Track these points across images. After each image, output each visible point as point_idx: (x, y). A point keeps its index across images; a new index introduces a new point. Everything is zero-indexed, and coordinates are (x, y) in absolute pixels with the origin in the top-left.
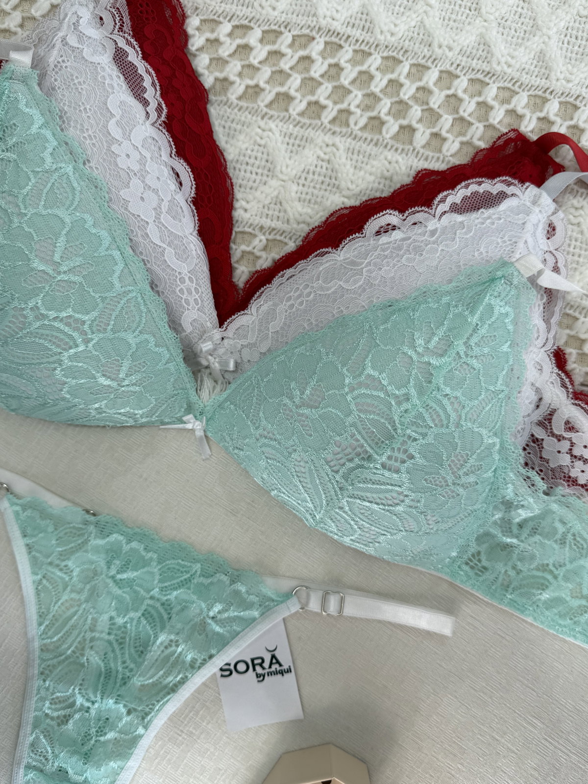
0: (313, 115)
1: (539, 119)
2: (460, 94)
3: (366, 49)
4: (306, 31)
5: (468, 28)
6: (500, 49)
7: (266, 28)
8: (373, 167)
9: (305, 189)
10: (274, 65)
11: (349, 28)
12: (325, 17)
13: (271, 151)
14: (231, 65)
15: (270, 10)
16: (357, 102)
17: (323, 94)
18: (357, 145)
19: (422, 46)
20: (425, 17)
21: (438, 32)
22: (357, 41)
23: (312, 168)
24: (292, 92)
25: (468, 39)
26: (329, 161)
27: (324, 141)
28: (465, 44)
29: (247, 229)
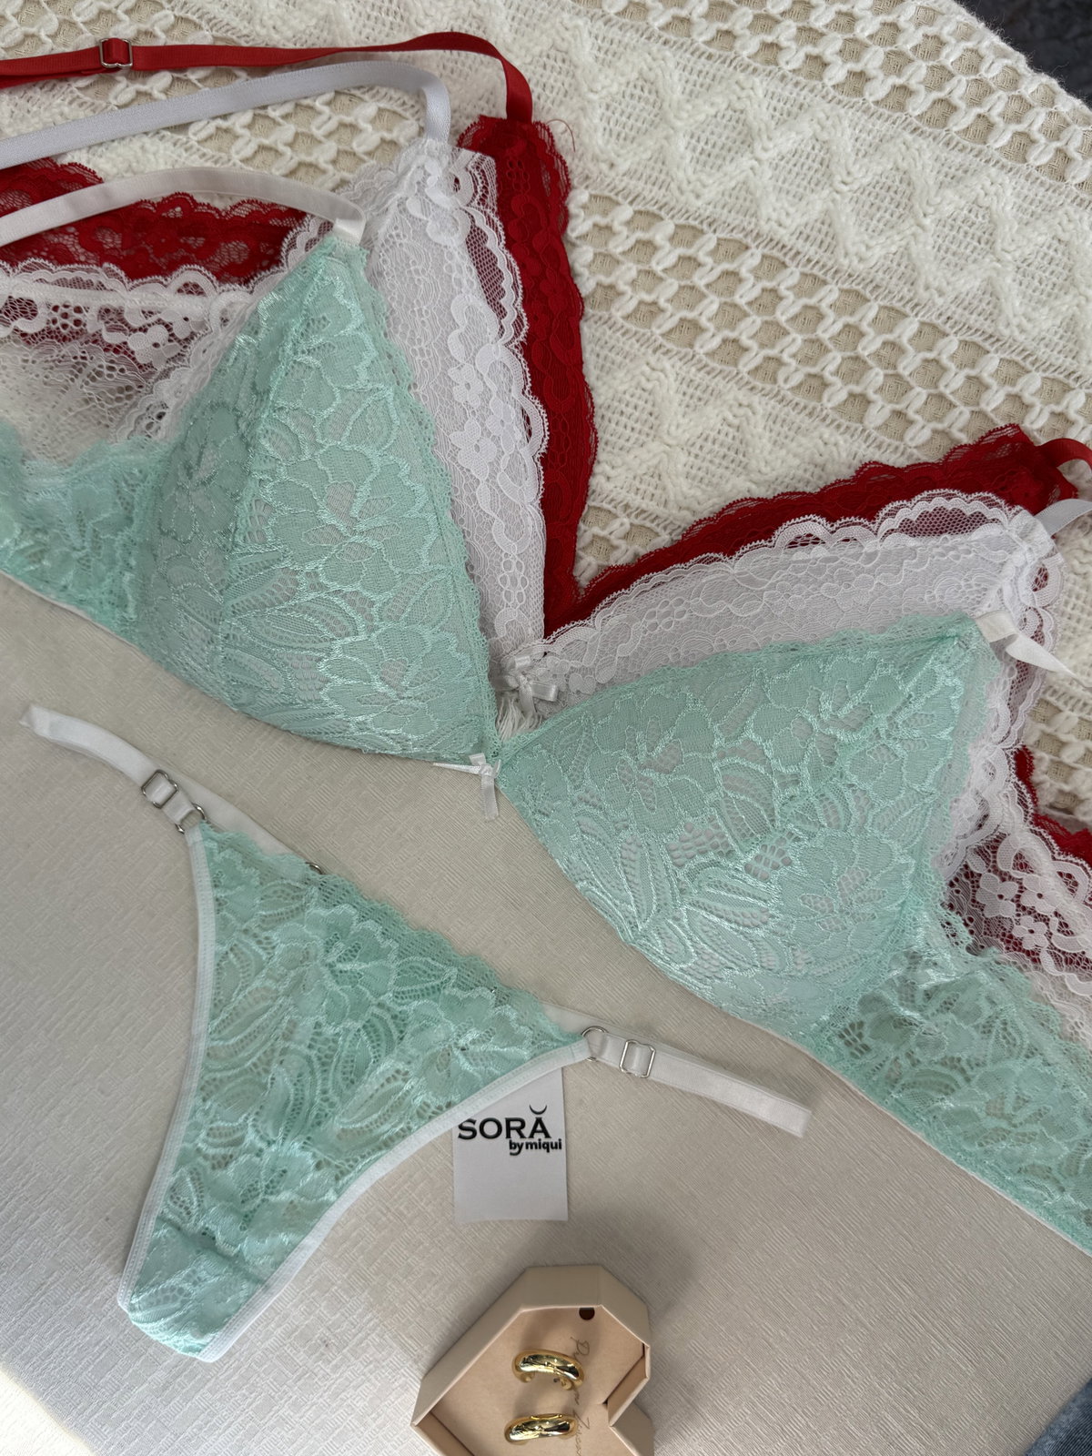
0: (728, 358)
1: (1053, 414)
2: (945, 360)
3: (820, 274)
4: (738, 236)
5: (972, 267)
6: (1014, 304)
7: (682, 221)
8: (800, 445)
9: (698, 462)
10: (684, 277)
11: (801, 241)
12: (769, 219)
13: (659, 400)
14: (623, 268)
15: (692, 197)
16: (794, 349)
17: (746, 330)
18: (783, 411)
19: (901, 283)
20: (913, 243)
21: (927, 267)
22: (809, 261)
23: (713, 434)
24: (703, 321)
25: (969, 283)
26: (738, 428)
27: (736, 399)
28: (964, 290)
29: (605, 505)
